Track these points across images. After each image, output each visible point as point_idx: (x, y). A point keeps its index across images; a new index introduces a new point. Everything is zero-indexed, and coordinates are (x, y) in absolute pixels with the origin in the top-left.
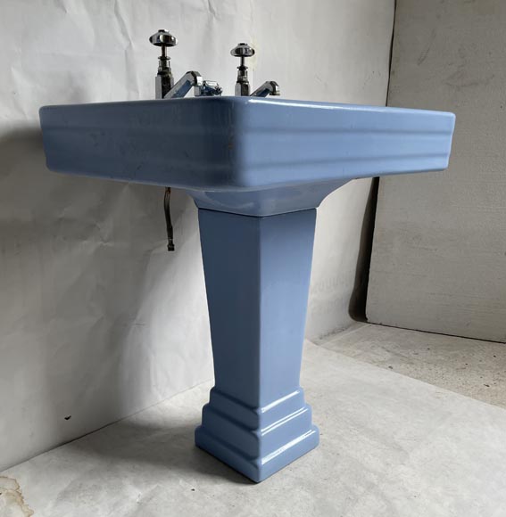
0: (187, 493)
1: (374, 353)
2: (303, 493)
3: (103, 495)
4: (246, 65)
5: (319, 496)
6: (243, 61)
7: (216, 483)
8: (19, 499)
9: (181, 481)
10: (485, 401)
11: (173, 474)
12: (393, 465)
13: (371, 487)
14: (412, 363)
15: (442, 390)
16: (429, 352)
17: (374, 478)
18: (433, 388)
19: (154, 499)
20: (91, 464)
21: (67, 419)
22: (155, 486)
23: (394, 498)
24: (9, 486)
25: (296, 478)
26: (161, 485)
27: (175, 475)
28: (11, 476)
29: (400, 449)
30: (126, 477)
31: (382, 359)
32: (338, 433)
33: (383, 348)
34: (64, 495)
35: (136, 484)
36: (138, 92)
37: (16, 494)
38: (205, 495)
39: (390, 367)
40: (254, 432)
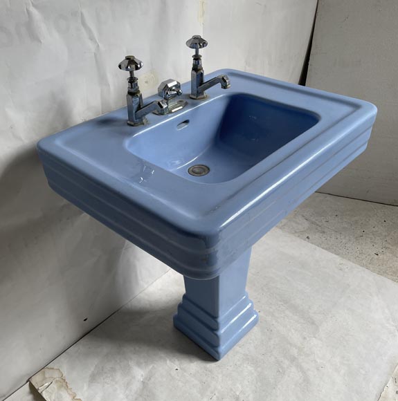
0: (174, 373)
1: (296, 223)
2: (249, 367)
3: (118, 376)
4: (200, 54)
5: (259, 369)
6: (197, 52)
7: (191, 362)
8: (64, 384)
9: (168, 362)
10: (373, 271)
11: (162, 354)
12: (308, 339)
13: (293, 360)
14: (324, 232)
15: (344, 261)
16: (337, 219)
17: (294, 352)
18: (338, 259)
19: (153, 379)
20: (106, 348)
21: (85, 320)
22: (151, 367)
23: (308, 369)
24: (56, 375)
25: (244, 354)
26: (155, 366)
27: (163, 355)
28: (55, 368)
29: (313, 323)
30: (131, 359)
31: (302, 230)
32: (271, 310)
33: (303, 216)
34: (93, 378)
35: (139, 364)
36: (109, 85)
37: (62, 381)
38: (185, 373)
39: (308, 237)
40: (215, 332)
